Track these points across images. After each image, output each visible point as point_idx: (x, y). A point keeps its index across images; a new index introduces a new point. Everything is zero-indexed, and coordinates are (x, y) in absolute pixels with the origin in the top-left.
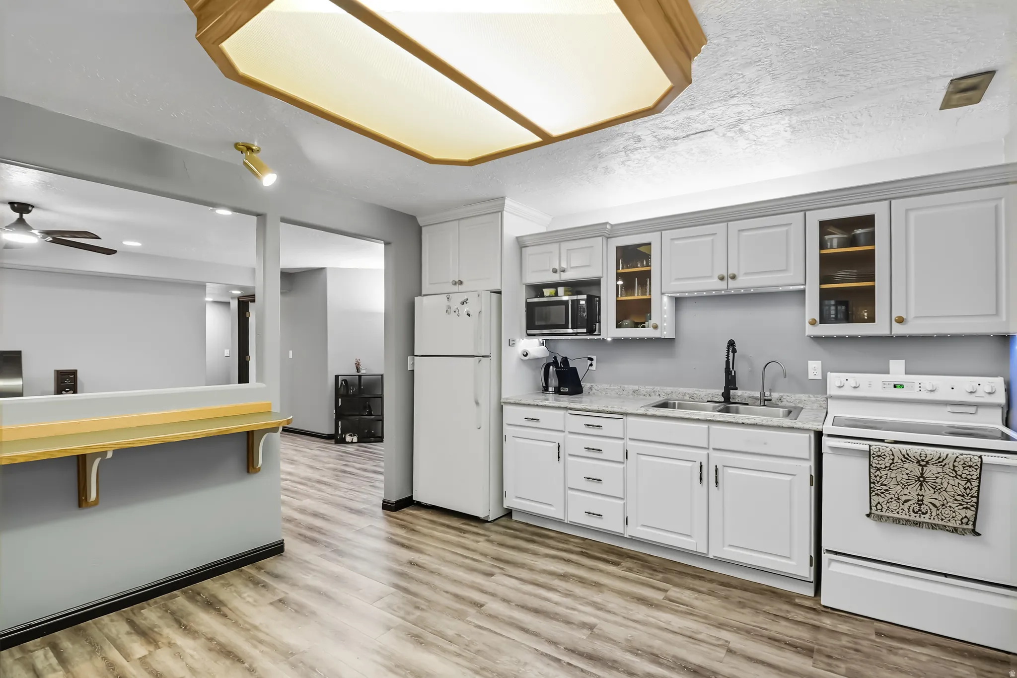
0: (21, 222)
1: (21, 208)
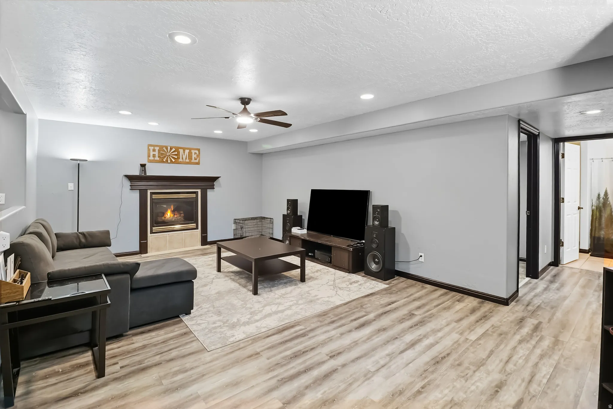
0: (245, 109)
1: (245, 101)
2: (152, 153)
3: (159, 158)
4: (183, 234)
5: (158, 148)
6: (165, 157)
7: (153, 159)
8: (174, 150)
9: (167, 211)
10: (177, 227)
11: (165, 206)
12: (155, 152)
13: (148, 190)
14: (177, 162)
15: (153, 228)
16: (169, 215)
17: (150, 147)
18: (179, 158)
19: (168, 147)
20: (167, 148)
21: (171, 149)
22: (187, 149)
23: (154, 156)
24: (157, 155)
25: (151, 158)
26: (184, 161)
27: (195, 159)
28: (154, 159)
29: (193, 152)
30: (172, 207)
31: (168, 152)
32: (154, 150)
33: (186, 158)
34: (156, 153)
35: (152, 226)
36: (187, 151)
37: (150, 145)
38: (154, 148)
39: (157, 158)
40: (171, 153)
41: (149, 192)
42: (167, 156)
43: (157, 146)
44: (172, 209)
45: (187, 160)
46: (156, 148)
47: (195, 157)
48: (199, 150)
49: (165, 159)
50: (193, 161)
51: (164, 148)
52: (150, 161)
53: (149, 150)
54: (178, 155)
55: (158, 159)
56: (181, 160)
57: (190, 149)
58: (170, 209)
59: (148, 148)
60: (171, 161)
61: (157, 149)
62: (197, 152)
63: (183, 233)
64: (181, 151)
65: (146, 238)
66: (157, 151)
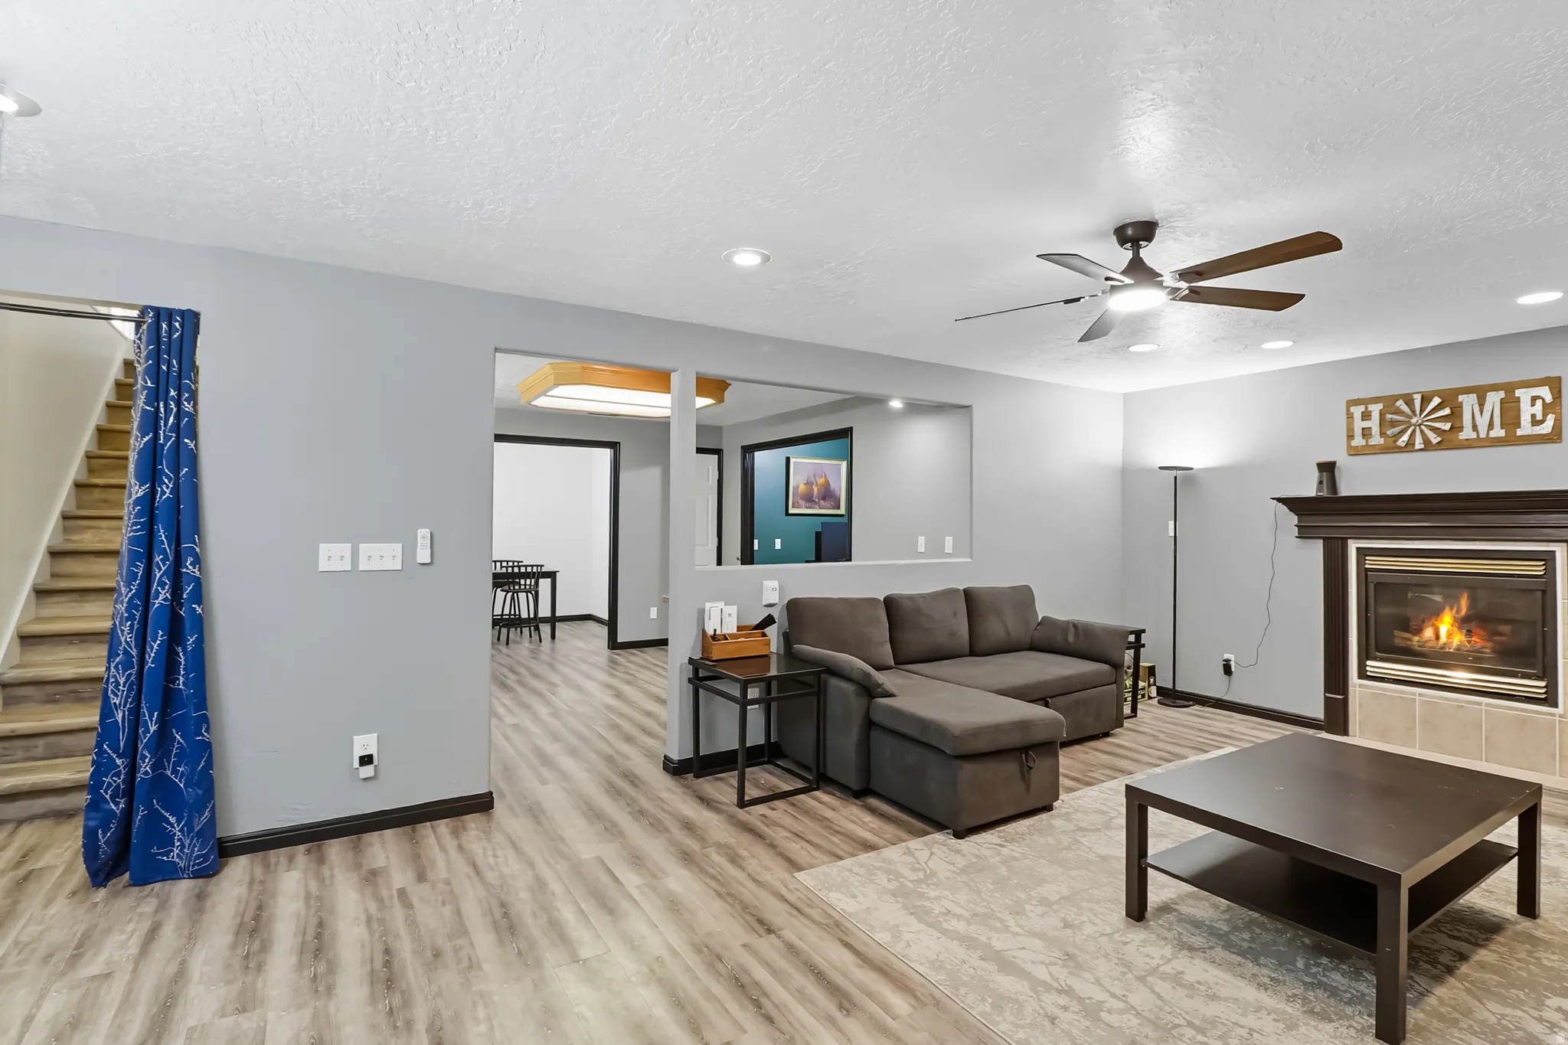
0: (1137, 264)
2: (1359, 425)
3: (1383, 439)
4: (1483, 708)
5: (1380, 406)
6: (1403, 432)
7: (1364, 443)
8: (1436, 401)
9: (1437, 613)
10: (1461, 677)
11: (1438, 598)
12: (1370, 419)
13: (1349, 541)
14: (1449, 441)
15: (1369, 663)
16: (1445, 630)
17: (1352, 409)
18: (1457, 428)
19: (1415, 396)
20: (1409, 401)
21: (1426, 399)
22: (1495, 388)
23: (1366, 433)
24: (1376, 430)
25: (1358, 441)
26: (1483, 435)
27: (1535, 422)
28: (1367, 442)
29: (1524, 395)
30: (1464, 603)
31: (1414, 412)
32: (1366, 416)
33: (1491, 426)
34: (1374, 424)
35: (1365, 655)
36: (1494, 399)
37: (1351, 403)
38: (1366, 408)
39: (1377, 440)
40: (1425, 417)
41: (1353, 546)
42: (1413, 428)
43: (1376, 400)
44: (1463, 612)
45: (1498, 432)
46: (1371, 407)
47: (1533, 416)
48: (1555, 384)
49: (1405, 438)
50: (1526, 429)
51: (1400, 403)
52: (1354, 452)
53: (1350, 416)
54: (1456, 415)
55: (1382, 441)
56: (1467, 434)
57: (1509, 388)
58: (1451, 609)
59: (1348, 410)
60: (1427, 441)
61: (1376, 409)
62: (1545, 393)
63: (1480, 704)
64: (1468, 401)
65: (1344, 690)
66: (1376, 416)
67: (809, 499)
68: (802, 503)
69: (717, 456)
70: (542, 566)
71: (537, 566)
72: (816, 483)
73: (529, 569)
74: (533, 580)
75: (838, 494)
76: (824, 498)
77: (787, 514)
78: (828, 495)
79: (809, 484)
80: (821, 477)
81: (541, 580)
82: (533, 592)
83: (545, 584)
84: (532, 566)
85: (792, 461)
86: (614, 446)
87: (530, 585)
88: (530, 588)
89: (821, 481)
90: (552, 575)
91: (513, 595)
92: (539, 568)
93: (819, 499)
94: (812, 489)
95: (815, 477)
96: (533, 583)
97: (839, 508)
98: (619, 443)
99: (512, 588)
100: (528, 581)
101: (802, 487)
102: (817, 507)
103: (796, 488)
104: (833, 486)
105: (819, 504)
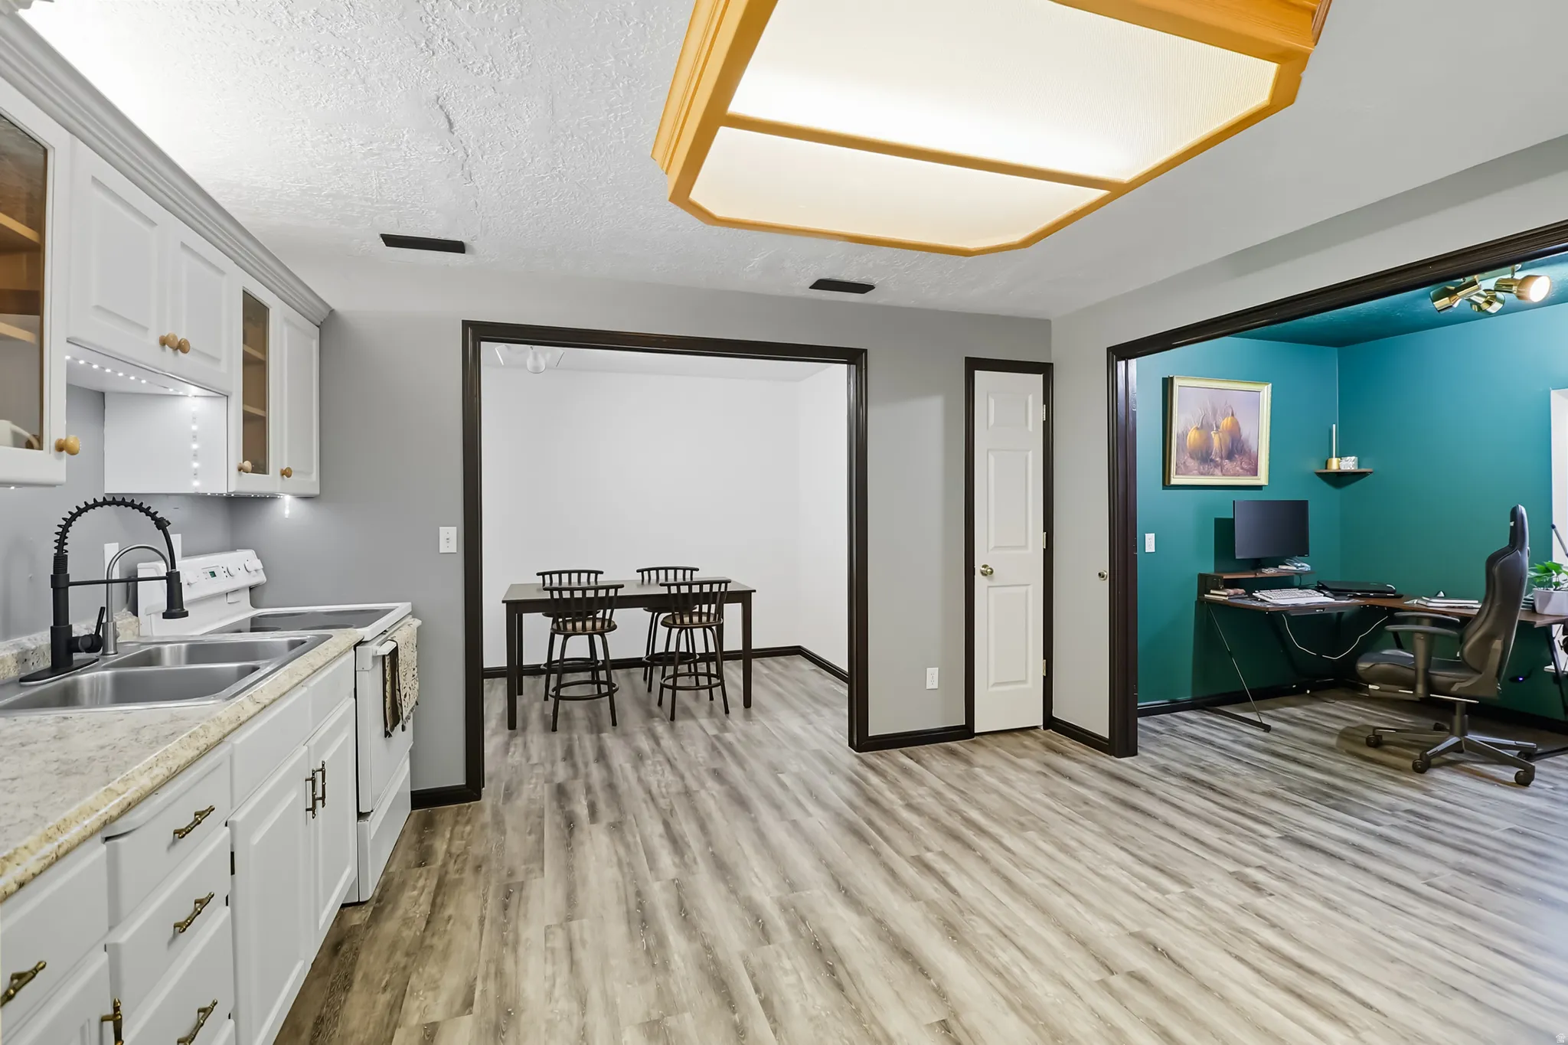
67: (1204, 457)
68: (1192, 464)
69: (1041, 376)
70: (727, 582)
71: (720, 583)
72: (1217, 427)
73: (706, 588)
74: (713, 606)
75: (1254, 449)
76: (1230, 456)
77: (1166, 485)
78: (1237, 450)
79: (1204, 427)
80: (1224, 416)
81: (726, 606)
82: (714, 628)
83: (733, 612)
84: (711, 583)
85: (1177, 383)
86: (854, 357)
87: (708, 614)
88: (708, 619)
89: (1226, 422)
90: (744, 598)
91: (680, 632)
92: (723, 585)
93: (1221, 458)
94: (1209, 439)
95: (1215, 418)
96: (713, 611)
97: (1256, 474)
98: (865, 351)
99: (678, 621)
100: (705, 608)
101: (1193, 436)
102: (1217, 471)
103: (1183, 436)
104: (1246, 431)
105: (1222, 466)
